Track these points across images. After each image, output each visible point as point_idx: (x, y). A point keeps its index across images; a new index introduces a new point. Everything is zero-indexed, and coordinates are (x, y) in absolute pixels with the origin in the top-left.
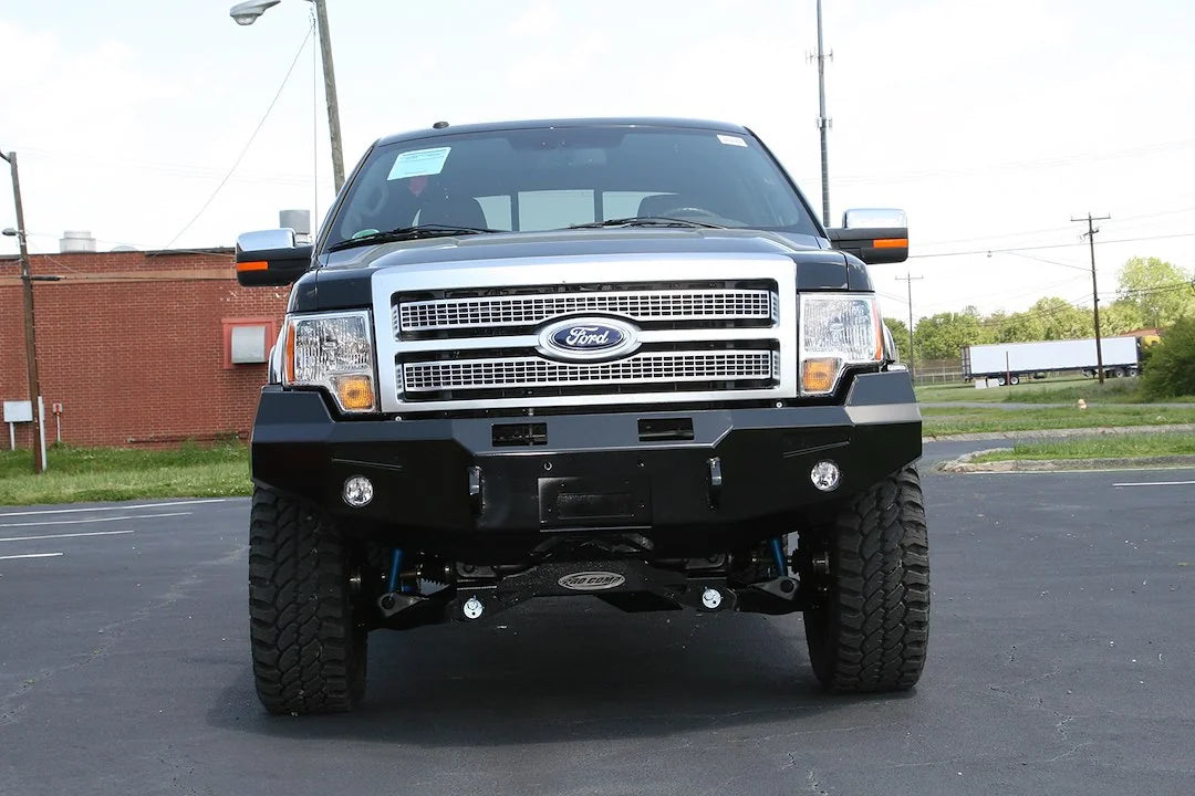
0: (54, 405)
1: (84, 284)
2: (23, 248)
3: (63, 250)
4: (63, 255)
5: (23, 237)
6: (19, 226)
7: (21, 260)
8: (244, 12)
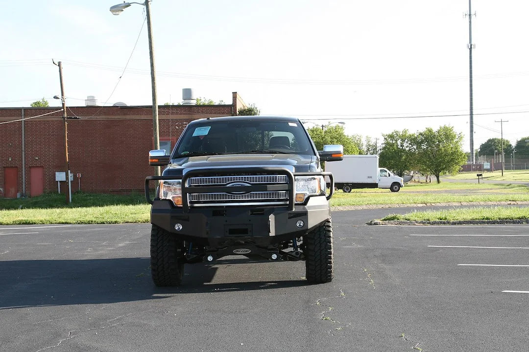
0: (78, 174)
1: (100, 120)
2: (63, 104)
3: (87, 105)
4: (88, 107)
5: (63, 100)
6: (62, 95)
7: (62, 110)
8: (116, 9)
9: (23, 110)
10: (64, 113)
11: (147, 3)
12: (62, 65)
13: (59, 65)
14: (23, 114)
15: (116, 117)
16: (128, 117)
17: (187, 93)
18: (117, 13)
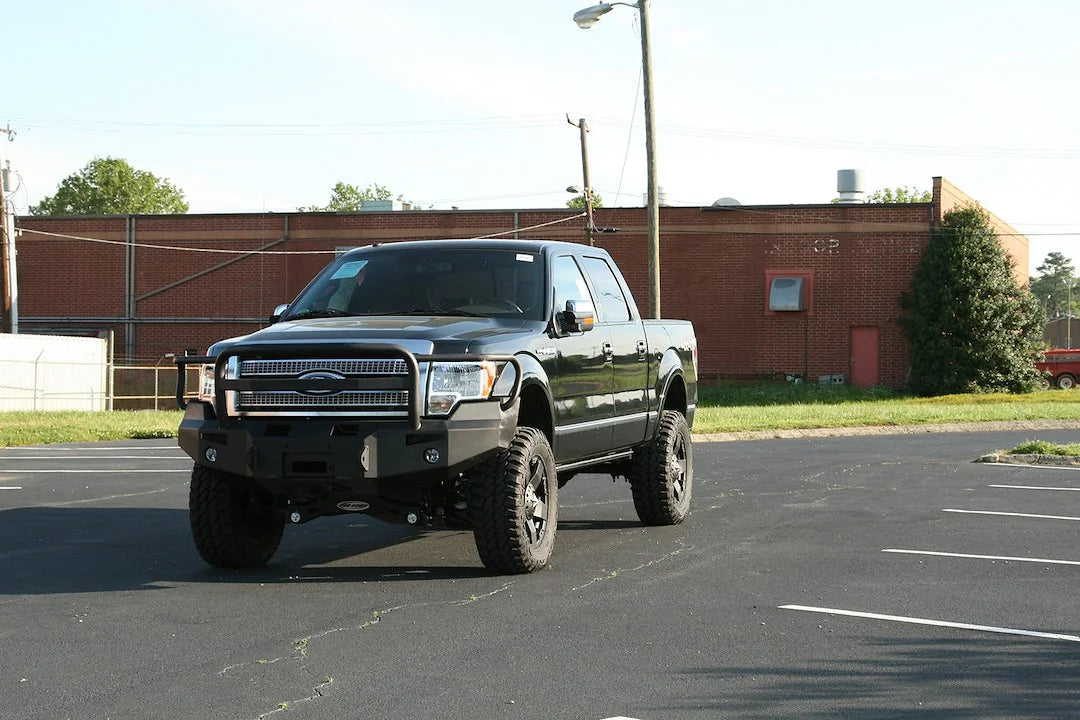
2: (586, 203)
5: (587, 195)
6: (586, 185)
7: (585, 214)
8: (585, 17)
9: (516, 215)
10: (588, 221)
11: (641, 4)
12: (588, 125)
13: (581, 126)
14: (516, 222)
15: (694, 229)
16: (718, 228)
17: (847, 179)
18: (587, 25)
